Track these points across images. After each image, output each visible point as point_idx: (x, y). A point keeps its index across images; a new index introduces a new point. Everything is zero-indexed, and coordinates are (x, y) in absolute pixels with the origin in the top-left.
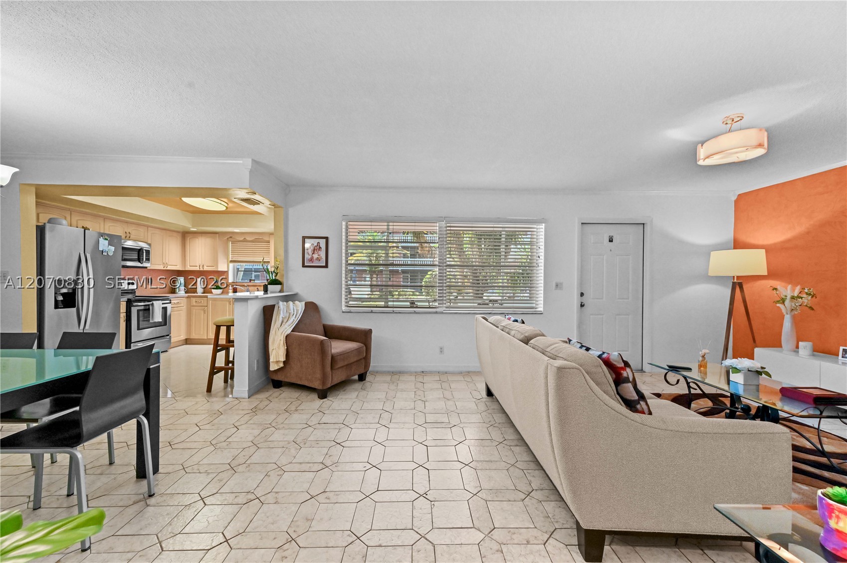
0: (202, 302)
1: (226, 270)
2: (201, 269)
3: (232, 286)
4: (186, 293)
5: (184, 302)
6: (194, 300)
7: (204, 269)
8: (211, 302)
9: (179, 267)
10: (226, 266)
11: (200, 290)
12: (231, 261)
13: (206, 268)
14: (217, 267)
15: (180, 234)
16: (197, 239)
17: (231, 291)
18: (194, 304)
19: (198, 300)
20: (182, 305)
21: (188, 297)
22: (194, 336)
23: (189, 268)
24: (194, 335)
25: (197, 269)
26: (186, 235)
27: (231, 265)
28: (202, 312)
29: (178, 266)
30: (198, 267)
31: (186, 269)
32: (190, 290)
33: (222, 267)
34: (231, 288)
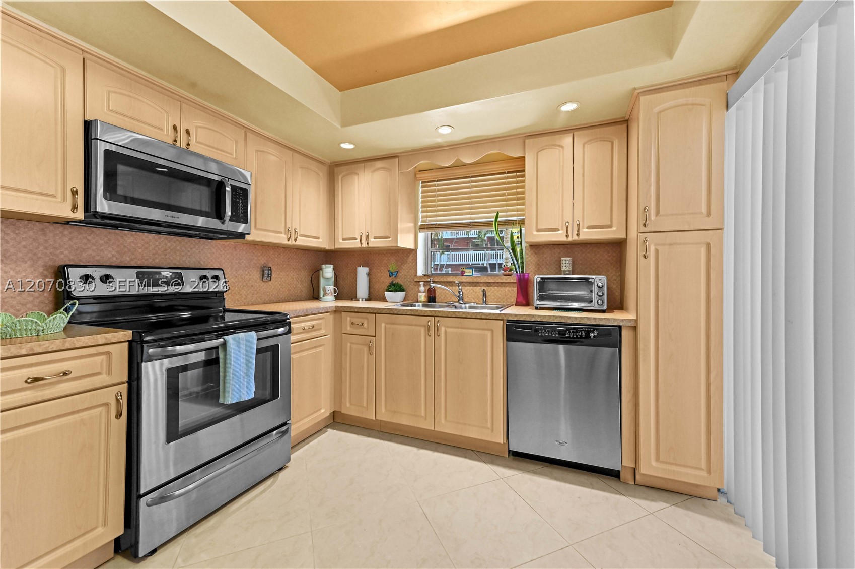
0: (365, 325)
1: (412, 247)
2: (363, 246)
3: (426, 283)
4: (338, 298)
5: (326, 325)
6: (348, 318)
7: (370, 246)
8: (383, 325)
9: (322, 243)
10: (412, 237)
11: (362, 288)
12: (423, 228)
13: (374, 243)
14: (396, 240)
15: (325, 169)
16: (356, 177)
17: (423, 297)
18: (349, 328)
19: (357, 319)
20: (323, 332)
21: (338, 311)
22: (350, 409)
23: (342, 244)
24: (348, 405)
25: (355, 244)
26: (336, 170)
27: (421, 236)
28: (366, 349)
29: (320, 240)
30: (358, 240)
31: (337, 246)
32: (345, 291)
33: (405, 242)
34: (422, 288)
